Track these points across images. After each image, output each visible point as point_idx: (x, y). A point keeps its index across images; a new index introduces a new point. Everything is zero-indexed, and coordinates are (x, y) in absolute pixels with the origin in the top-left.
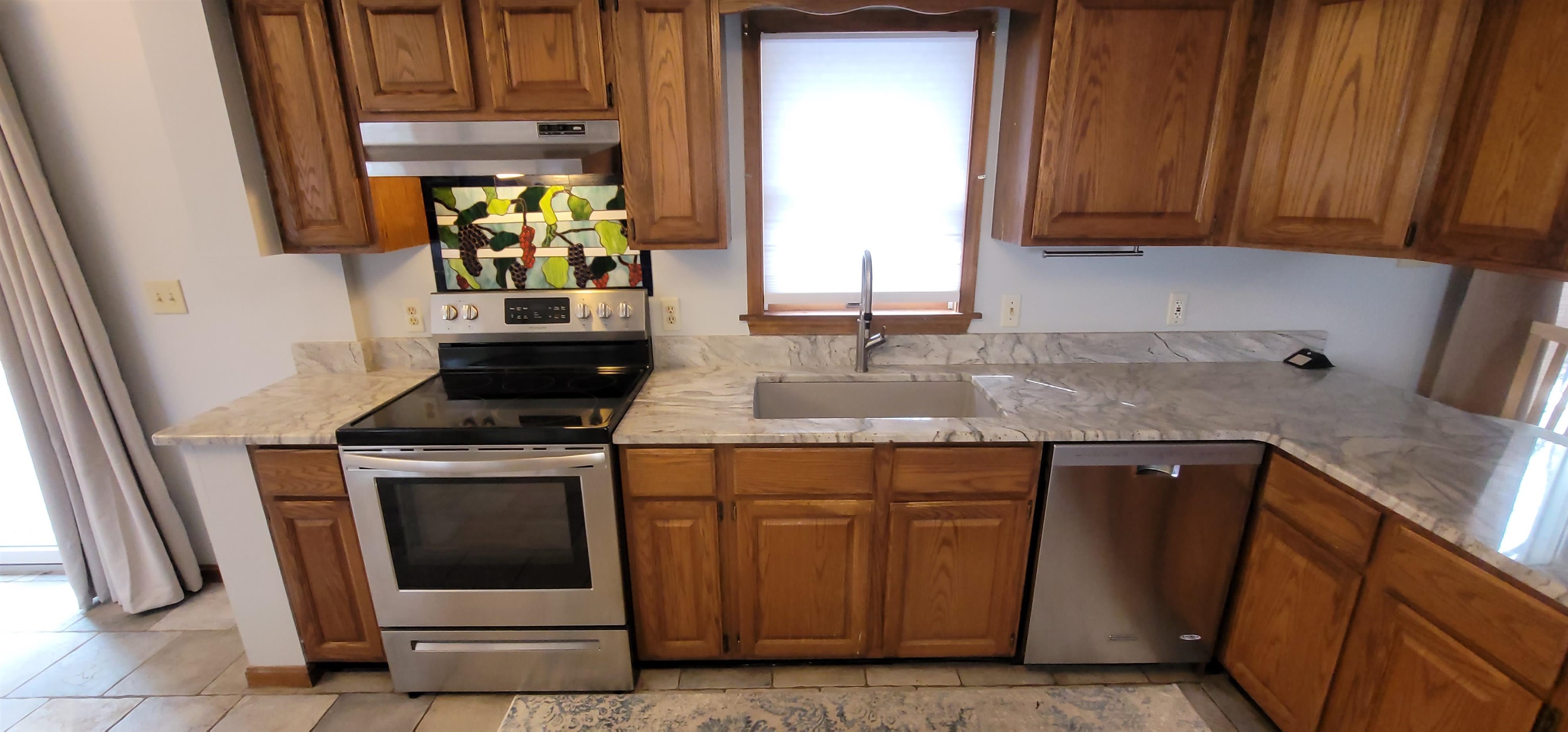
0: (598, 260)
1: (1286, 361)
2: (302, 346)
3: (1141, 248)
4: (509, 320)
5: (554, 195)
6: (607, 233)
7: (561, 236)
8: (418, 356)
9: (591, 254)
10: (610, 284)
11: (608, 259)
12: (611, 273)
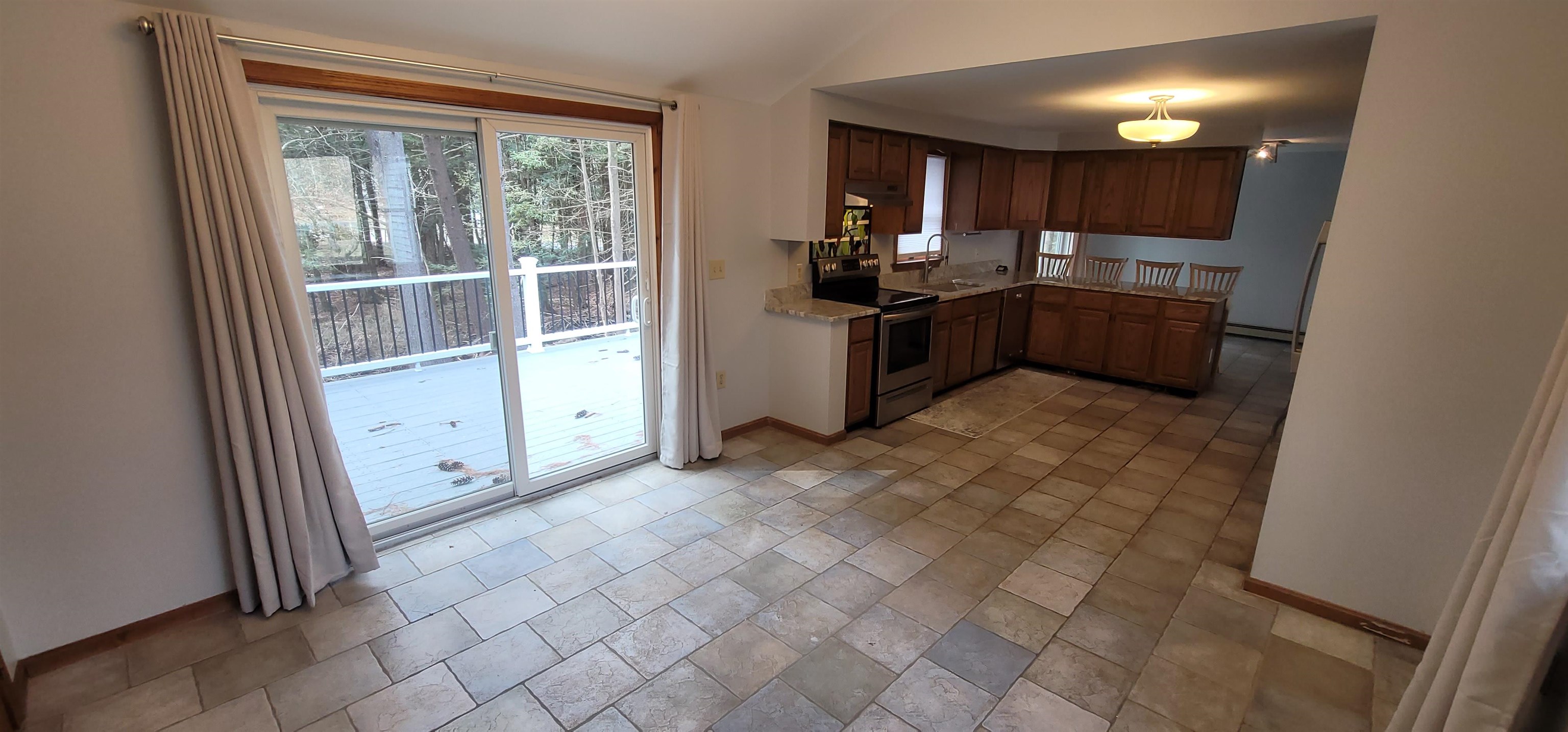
0: (857, 242)
1: (997, 270)
2: (773, 291)
3: (982, 232)
4: (844, 270)
5: (848, 213)
6: (861, 230)
7: (848, 231)
8: (804, 293)
9: (856, 239)
10: (860, 253)
11: (860, 241)
12: (860, 248)
